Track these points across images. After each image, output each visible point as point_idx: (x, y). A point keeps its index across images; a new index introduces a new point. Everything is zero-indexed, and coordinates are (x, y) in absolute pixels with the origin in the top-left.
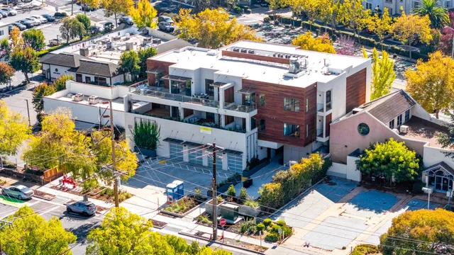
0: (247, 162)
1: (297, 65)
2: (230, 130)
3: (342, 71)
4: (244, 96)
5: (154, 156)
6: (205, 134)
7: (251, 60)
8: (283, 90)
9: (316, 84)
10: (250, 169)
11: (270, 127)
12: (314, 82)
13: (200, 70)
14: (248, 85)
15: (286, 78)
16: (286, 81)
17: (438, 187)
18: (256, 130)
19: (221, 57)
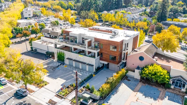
0: (96, 69)
1: (115, 33)
2: (90, 57)
3: (132, 36)
4: (95, 44)
5: (64, 64)
6: (81, 58)
7: (98, 31)
8: (110, 42)
9: (123, 40)
10: (96, 71)
11: (104, 56)
12: (122, 40)
13: (80, 34)
14: (96, 40)
15: (111, 38)
16: (111, 39)
17: (176, 85)
18: (99, 57)
19: (88, 30)
